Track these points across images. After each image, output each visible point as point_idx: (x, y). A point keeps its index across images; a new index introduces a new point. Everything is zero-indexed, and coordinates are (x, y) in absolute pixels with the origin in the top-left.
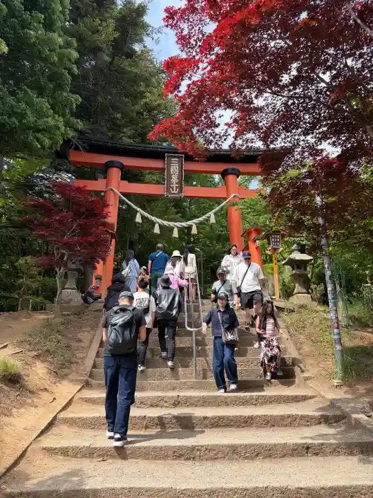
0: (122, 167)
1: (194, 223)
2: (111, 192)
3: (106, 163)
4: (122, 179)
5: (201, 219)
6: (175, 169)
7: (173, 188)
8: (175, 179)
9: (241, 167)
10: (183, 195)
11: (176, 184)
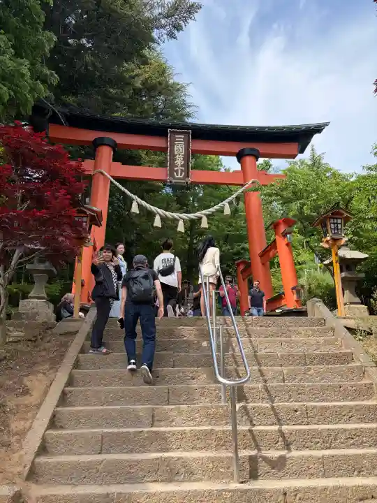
0: (114, 146)
1: (205, 214)
2: (102, 176)
3: (95, 140)
4: (115, 160)
5: (212, 210)
6: (179, 147)
7: (177, 171)
8: (179, 161)
9: (261, 148)
10: (189, 180)
11: (182, 166)
